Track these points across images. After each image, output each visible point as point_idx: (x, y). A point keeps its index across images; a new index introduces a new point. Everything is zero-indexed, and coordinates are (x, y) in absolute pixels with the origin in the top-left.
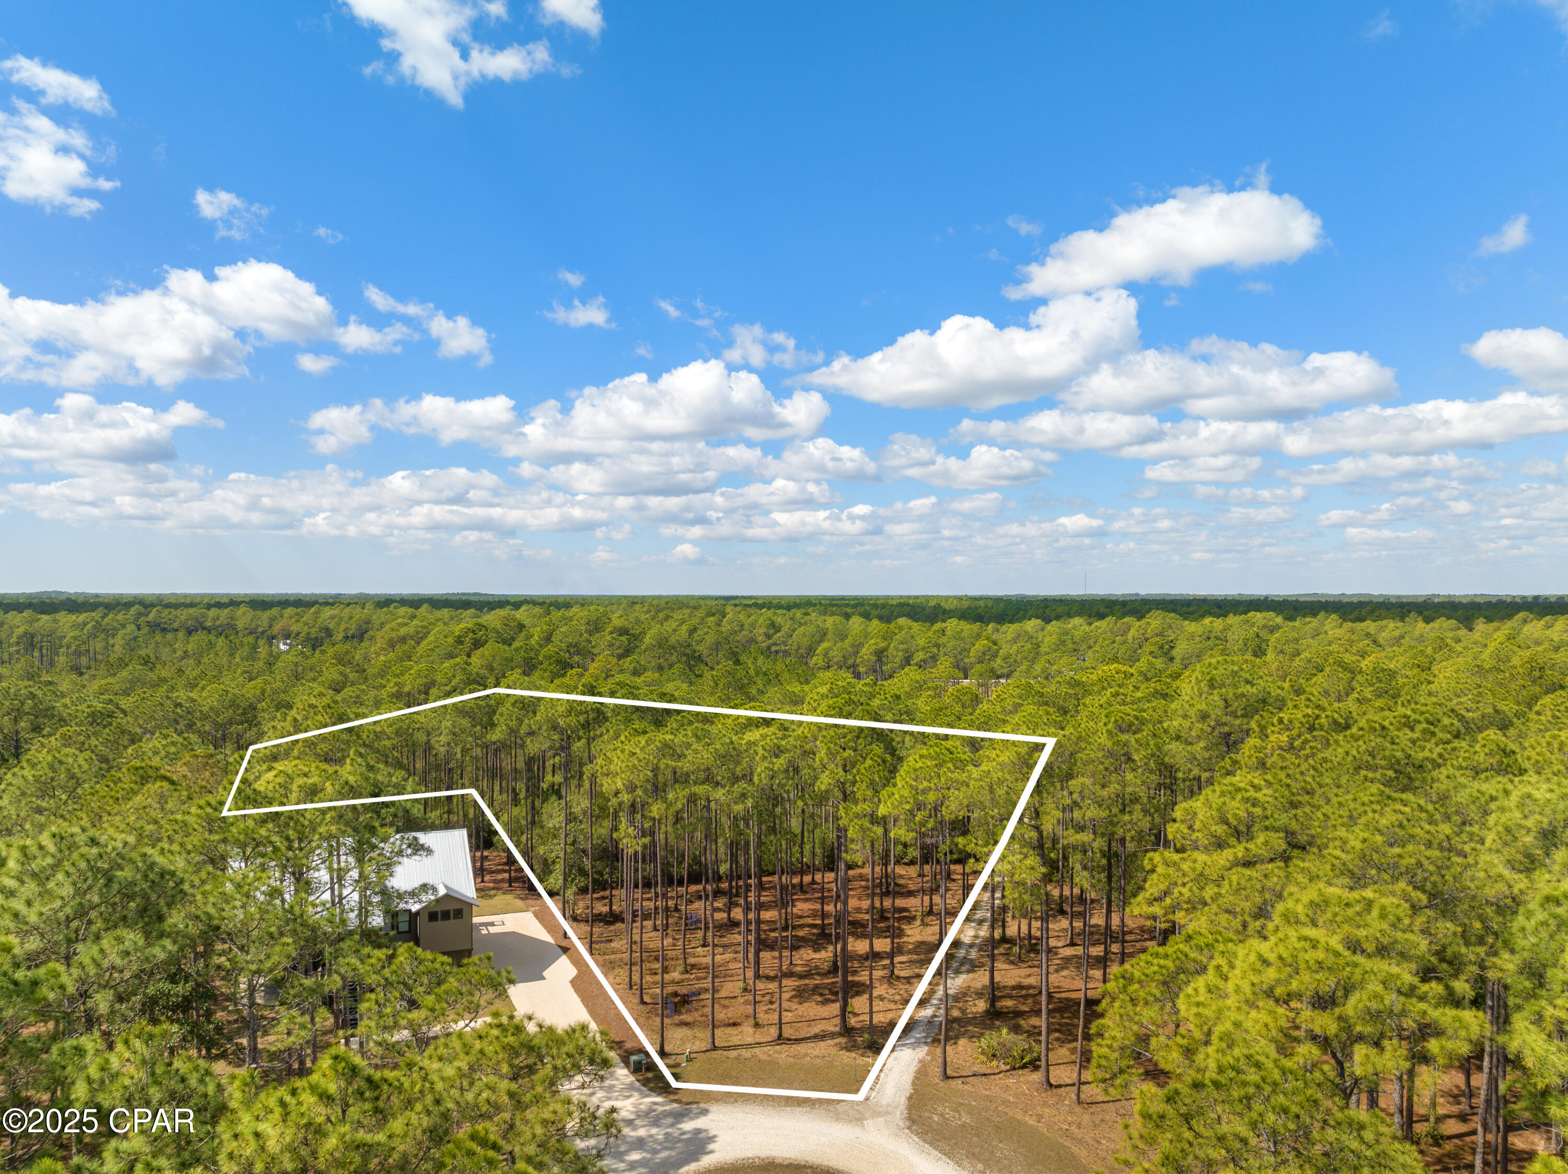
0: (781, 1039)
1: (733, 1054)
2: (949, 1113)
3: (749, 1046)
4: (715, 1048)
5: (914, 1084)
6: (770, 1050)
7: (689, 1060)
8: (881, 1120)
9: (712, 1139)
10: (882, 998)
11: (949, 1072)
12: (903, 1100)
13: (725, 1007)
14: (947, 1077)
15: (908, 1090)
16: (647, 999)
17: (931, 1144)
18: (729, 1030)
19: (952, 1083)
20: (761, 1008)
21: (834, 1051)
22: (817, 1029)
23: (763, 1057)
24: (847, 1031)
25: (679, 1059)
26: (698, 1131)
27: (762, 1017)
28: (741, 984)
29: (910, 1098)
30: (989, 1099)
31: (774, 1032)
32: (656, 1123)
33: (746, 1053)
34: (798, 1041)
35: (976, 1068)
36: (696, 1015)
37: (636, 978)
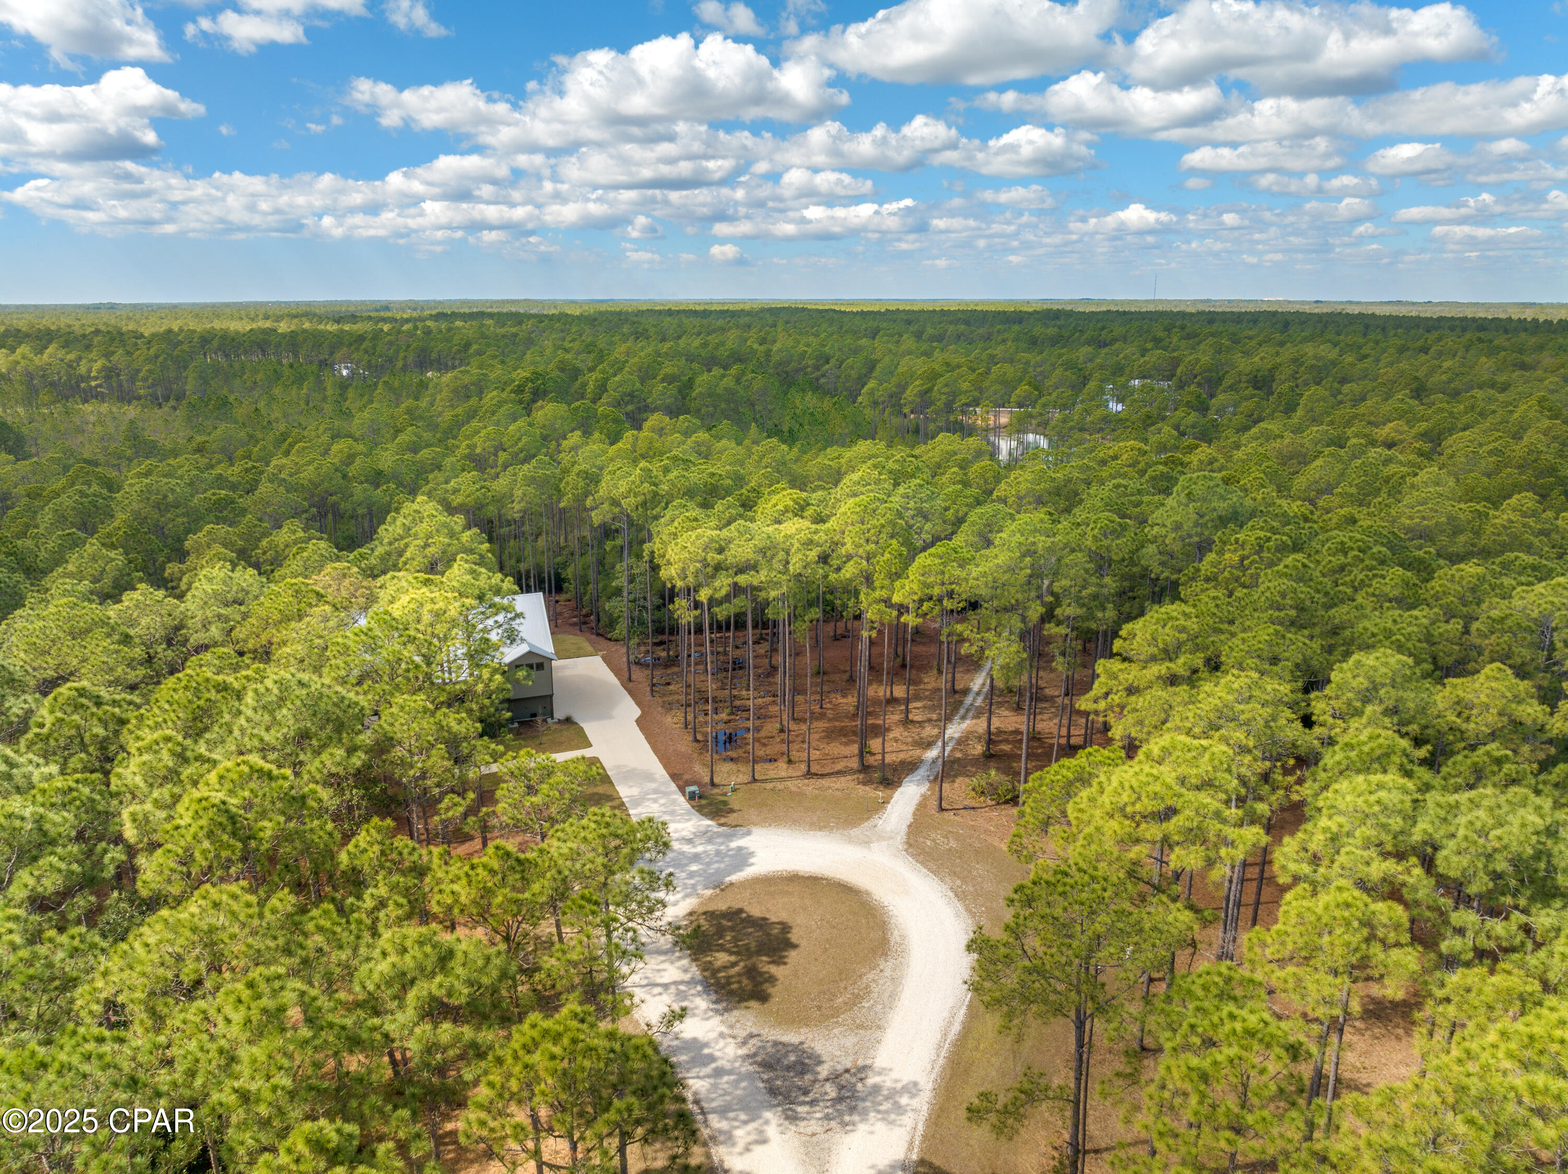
0: (809, 774)
1: (769, 786)
2: (940, 839)
3: (782, 779)
4: (755, 780)
5: (914, 814)
6: (800, 783)
7: (734, 790)
8: (885, 843)
9: (752, 854)
10: (896, 740)
11: (944, 805)
12: (904, 828)
13: (764, 745)
14: (942, 809)
15: (909, 819)
16: (699, 737)
17: (922, 863)
18: (767, 765)
19: (946, 814)
20: (794, 747)
21: (852, 785)
22: (839, 766)
23: (793, 789)
24: (865, 768)
25: (726, 789)
26: (740, 849)
27: (795, 755)
28: (778, 726)
29: (910, 826)
30: (973, 828)
31: (803, 767)
32: (710, 841)
33: (780, 786)
34: (823, 776)
35: (967, 803)
36: (740, 752)
37: (690, 717)
